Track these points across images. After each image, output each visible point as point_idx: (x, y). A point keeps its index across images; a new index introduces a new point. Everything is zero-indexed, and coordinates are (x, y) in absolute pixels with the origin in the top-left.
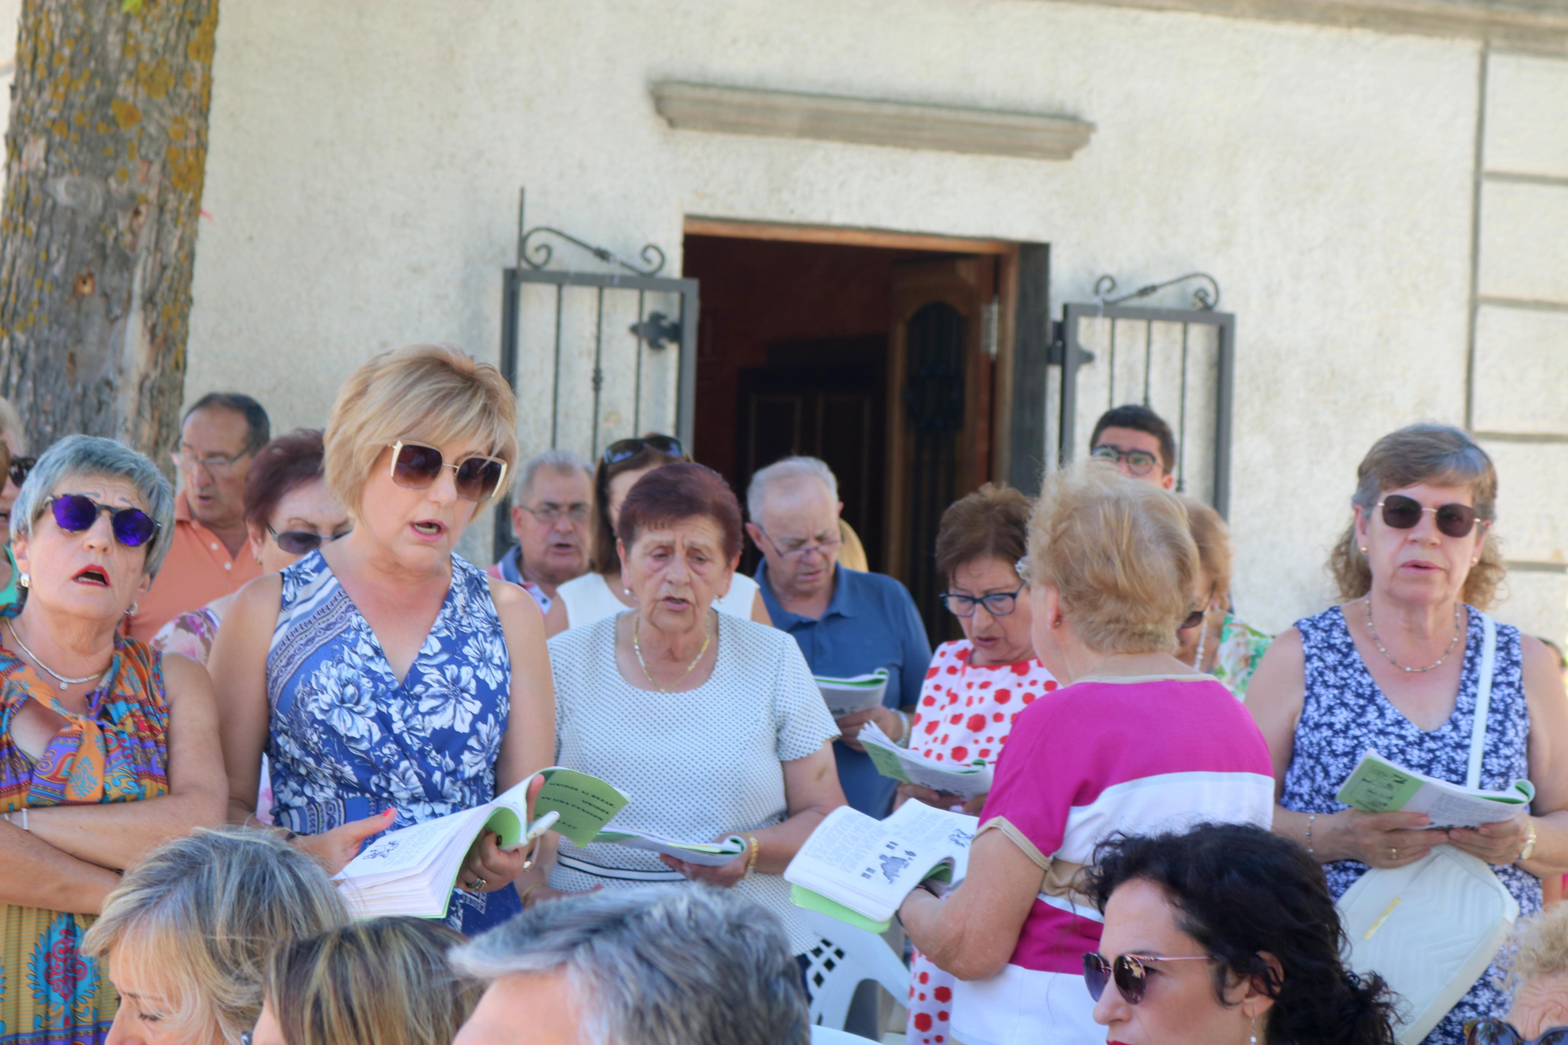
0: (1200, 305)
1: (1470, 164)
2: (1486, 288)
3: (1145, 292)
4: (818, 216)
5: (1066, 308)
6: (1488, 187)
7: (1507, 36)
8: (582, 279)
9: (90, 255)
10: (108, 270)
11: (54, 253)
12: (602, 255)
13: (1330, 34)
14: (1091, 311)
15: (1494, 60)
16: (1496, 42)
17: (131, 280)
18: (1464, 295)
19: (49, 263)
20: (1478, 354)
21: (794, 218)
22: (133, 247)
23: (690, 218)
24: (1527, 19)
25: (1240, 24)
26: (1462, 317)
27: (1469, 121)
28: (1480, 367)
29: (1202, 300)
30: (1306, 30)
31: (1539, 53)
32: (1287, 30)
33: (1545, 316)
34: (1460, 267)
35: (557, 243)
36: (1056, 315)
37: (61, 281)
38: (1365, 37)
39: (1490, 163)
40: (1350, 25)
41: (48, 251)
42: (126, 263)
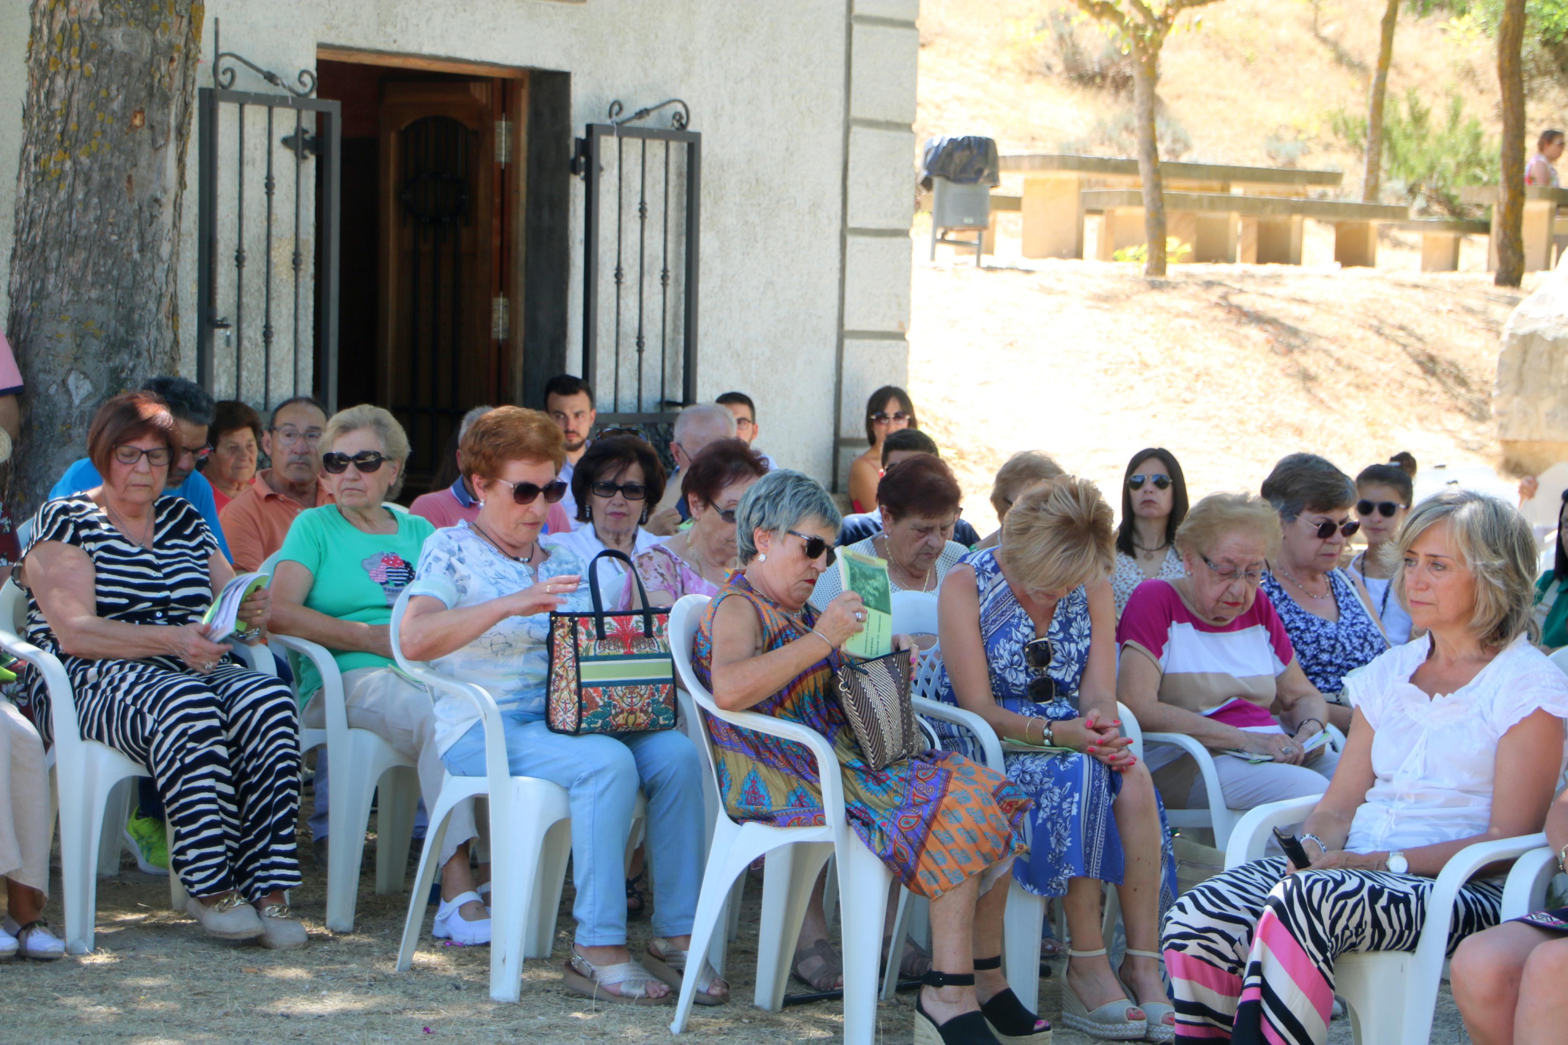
0: (676, 125)
2: (857, 112)
3: (642, 114)
4: (412, 47)
5: (589, 128)
6: (857, 28)
8: (259, 99)
9: (143, 94)
10: (155, 107)
11: (114, 92)
12: (270, 77)
14: (608, 130)
17: (169, 114)
18: (841, 117)
19: (109, 99)
20: (851, 166)
21: (394, 48)
22: (170, 89)
23: (321, 46)
26: (840, 136)
28: (852, 176)
29: (679, 121)
34: (838, 94)
35: (238, 66)
36: (579, 132)
37: (119, 114)
41: (108, 88)
42: (166, 101)
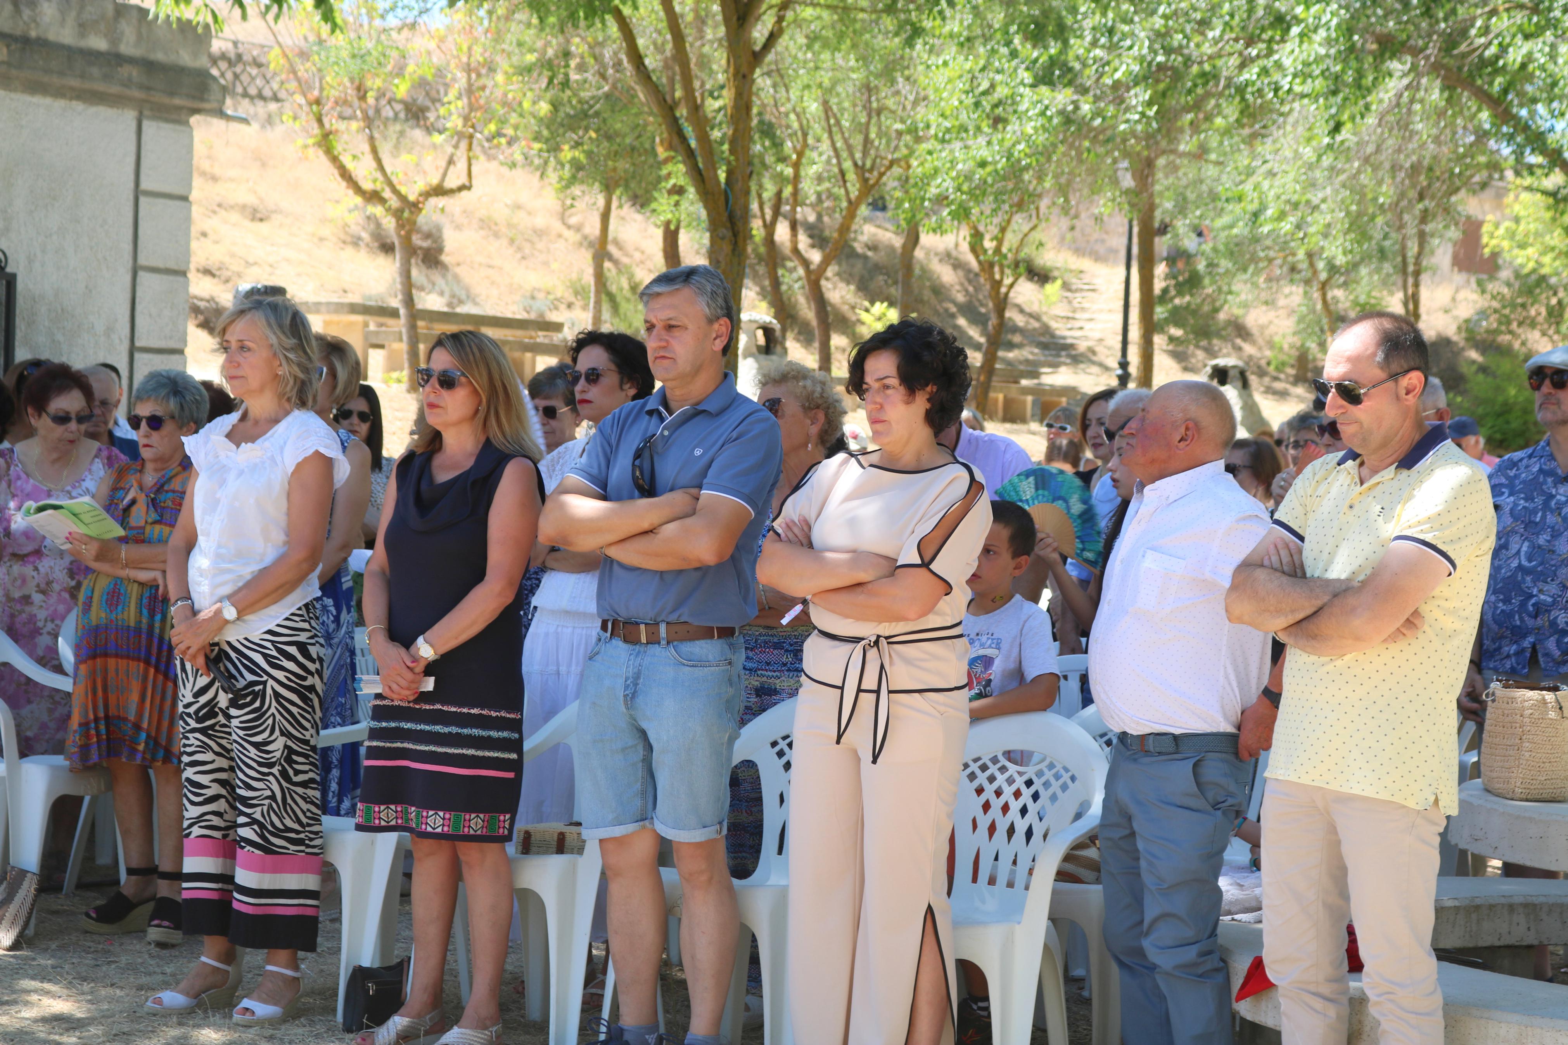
1: (131, 185)
2: (142, 261)
6: (143, 200)
7: (152, 109)
13: (60, 103)
15: (146, 124)
16: (146, 112)
18: (130, 264)
20: (137, 300)
24: (166, 100)
25: (13, 95)
26: (128, 278)
27: (131, 160)
28: (139, 308)
30: (48, 101)
31: (167, 120)
32: (37, 99)
33: (171, 278)
34: (128, 247)
38: (78, 106)
39: (144, 185)
40: (71, 99)
